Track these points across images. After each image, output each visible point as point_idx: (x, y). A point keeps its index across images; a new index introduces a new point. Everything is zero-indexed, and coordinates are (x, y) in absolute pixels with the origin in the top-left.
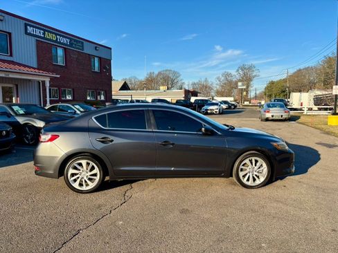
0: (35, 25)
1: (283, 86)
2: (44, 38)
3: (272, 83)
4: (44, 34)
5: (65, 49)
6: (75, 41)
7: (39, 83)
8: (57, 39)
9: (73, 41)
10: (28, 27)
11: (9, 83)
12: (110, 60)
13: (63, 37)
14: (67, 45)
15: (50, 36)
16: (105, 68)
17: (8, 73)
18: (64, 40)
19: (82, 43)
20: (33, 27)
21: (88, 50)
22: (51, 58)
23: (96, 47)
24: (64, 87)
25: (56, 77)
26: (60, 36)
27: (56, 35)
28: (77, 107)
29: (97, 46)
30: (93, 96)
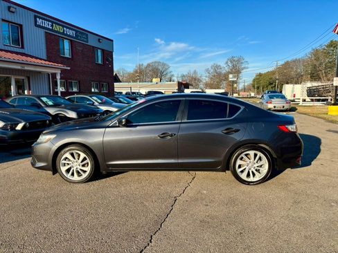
0: (43, 17)
1: (271, 78)
2: (52, 30)
3: (260, 75)
4: (52, 26)
5: (71, 41)
6: (80, 33)
7: (49, 75)
8: (64, 31)
9: (78, 34)
10: (38, 19)
11: (21, 75)
12: (112, 52)
13: (70, 29)
14: (72, 37)
15: (57, 28)
16: (107, 60)
17: (23, 65)
18: (71, 33)
19: (87, 35)
20: (42, 19)
21: (92, 42)
22: (58, 50)
23: (99, 40)
24: (71, 79)
25: (66, 69)
26: (67, 28)
27: (63, 26)
28: (95, 98)
29: (100, 38)
30: (97, 88)
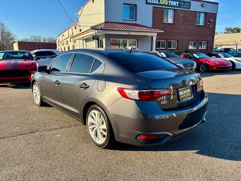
2: (159, 4)
4: (159, 1)
5: (174, 10)
8: (169, 3)
9: (181, 3)
11: (133, 39)
12: (216, 14)
14: (176, 7)
15: (163, 2)
16: (209, 21)
17: (129, 32)
18: (174, 3)
22: (162, 19)
23: (202, 5)
24: (171, 39)
25: (160, 32)
28: (163, 53)
30: (194, 45)
